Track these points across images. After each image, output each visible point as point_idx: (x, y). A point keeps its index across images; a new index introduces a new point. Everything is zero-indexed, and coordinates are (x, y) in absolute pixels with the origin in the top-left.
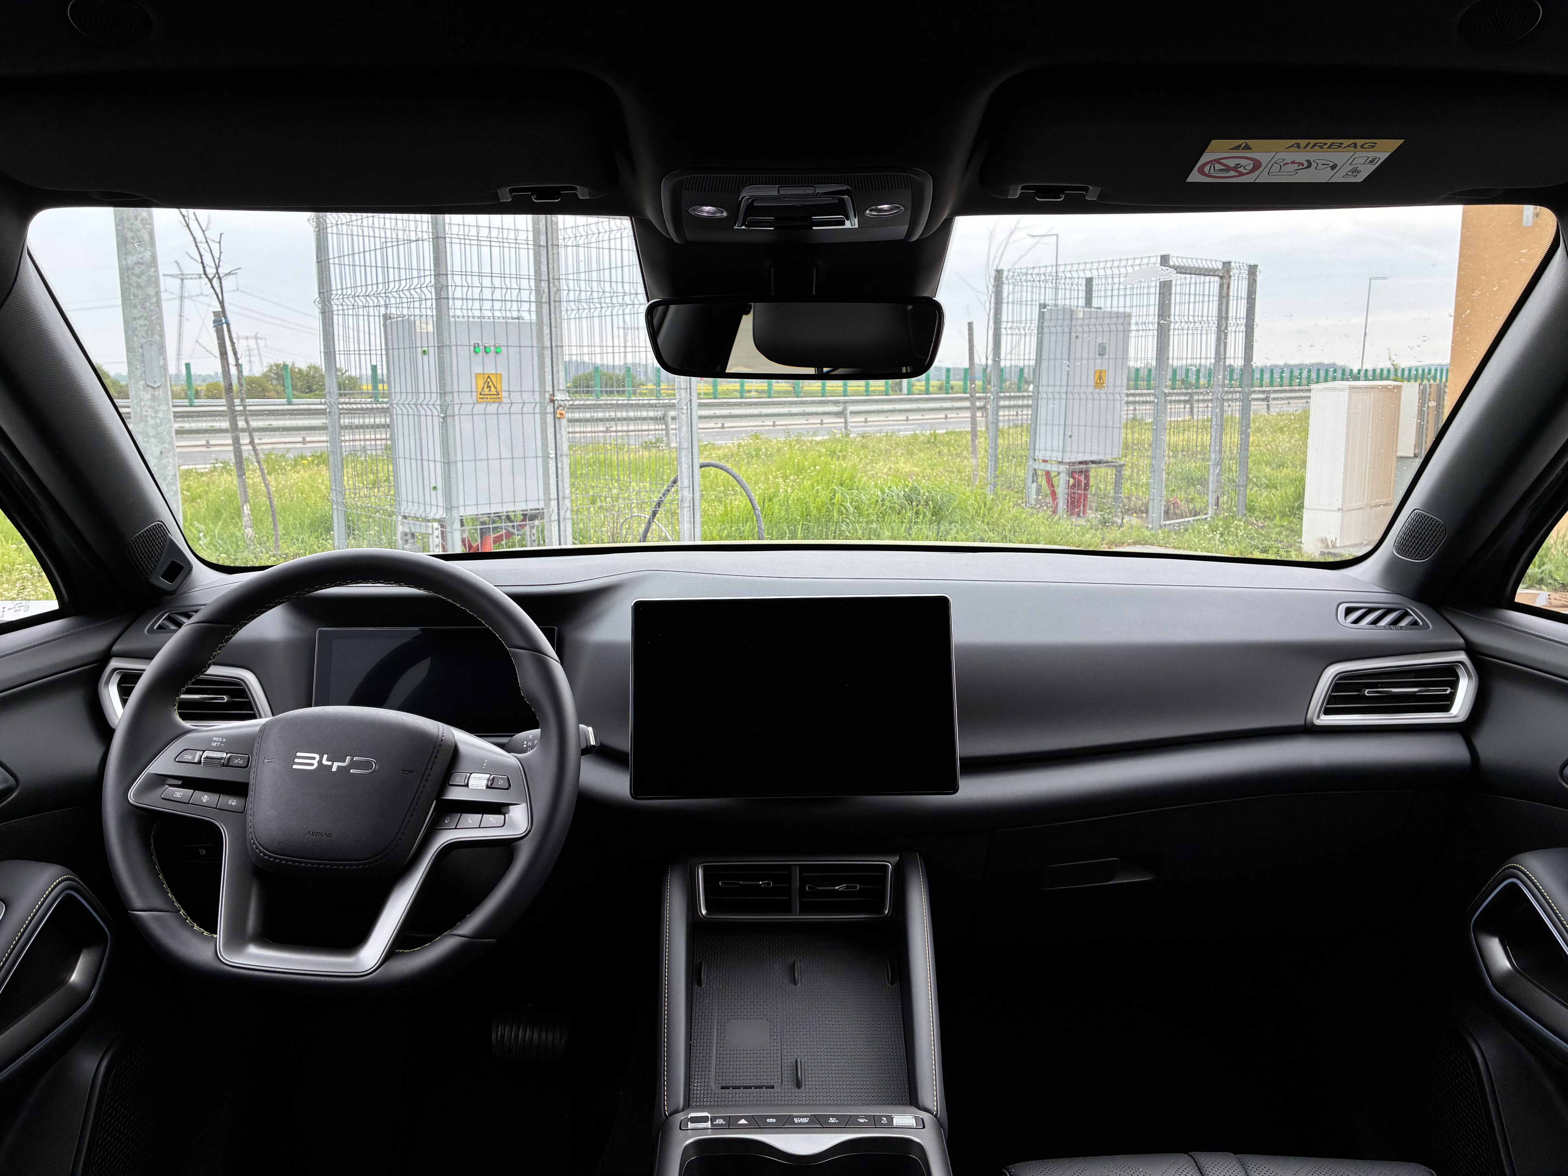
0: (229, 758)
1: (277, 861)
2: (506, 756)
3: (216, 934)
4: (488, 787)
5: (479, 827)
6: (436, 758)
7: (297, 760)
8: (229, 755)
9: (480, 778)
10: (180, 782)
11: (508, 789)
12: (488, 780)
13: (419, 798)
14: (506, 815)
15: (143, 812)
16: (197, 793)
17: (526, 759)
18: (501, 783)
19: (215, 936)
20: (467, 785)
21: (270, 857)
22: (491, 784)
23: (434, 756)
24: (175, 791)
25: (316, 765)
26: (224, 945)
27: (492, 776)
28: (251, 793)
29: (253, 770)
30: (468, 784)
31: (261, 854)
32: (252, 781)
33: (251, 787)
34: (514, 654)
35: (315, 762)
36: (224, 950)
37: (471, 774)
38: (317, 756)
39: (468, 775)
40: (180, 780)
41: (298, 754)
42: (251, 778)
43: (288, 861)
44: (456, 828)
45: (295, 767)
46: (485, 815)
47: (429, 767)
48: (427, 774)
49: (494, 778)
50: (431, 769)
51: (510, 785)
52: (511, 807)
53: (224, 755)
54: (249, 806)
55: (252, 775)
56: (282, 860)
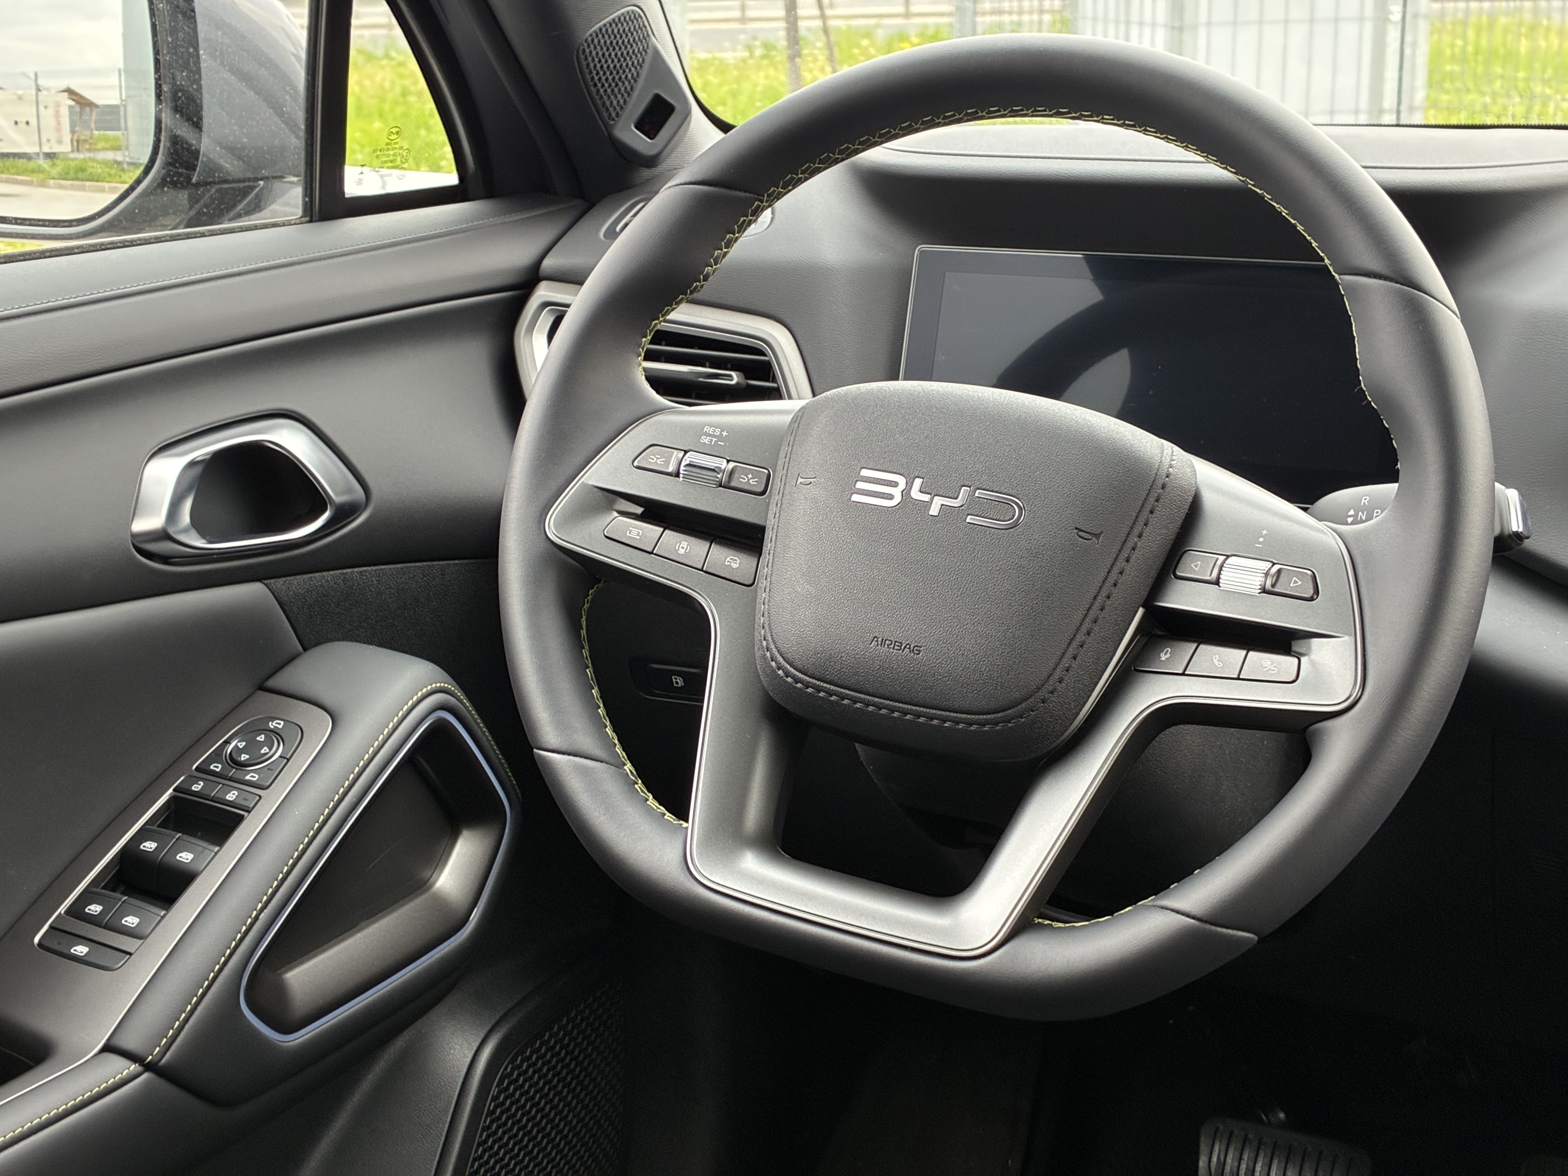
0: (732, 473)
1: (810, 690)
2: (1312, 528)
3: (687, 821)
4: (1264, 591)
5: (1238, 679)
6: (1152, 512)
7: (860, 485)
8: (732, 465)
9: (1248, 569)
10: (639, 510)
11: (1311, 599)
12: (1267, 574)
13: (1108, 597)
14: (1304, 660)
15: (570, 560)
16: (670, 536)
17: (1359, 535)
18: (1297, 584)
19: (685, 825)
20: (1217, 583)
21: (797, 680)
22: (1273, 586)
23: (1148, 507)
24: (630, 525)
25: (897, 499)
26: (700, 845)
27: (1277, 567)
28: (768, 546)
29: (776, 498)
30: (1218, 578)
31: (780, 672)
32: (770, 523)
33: (769, 534)
34: (1352, 289)
35: (897, 492)
36: (700, 854)
37: (1228, 556)
38: (902, 481)
39: (1222, 558)
40: (641, 505)
41: (865, 473)
42: (771, 516)
43: (830, 693)
44: (1183, 674)
45: (856, 498)
46: (1251, 653)
47: (1136, 532)
48: (1130, 544)
49: (1279, 571)
50: (1140, 536)
51: (1317, 591)
52: (1315, 641)
53: (723, 464)
54: (764, 571)
55: (773, 508)
56: (819, 689)
